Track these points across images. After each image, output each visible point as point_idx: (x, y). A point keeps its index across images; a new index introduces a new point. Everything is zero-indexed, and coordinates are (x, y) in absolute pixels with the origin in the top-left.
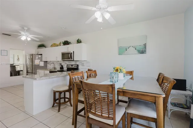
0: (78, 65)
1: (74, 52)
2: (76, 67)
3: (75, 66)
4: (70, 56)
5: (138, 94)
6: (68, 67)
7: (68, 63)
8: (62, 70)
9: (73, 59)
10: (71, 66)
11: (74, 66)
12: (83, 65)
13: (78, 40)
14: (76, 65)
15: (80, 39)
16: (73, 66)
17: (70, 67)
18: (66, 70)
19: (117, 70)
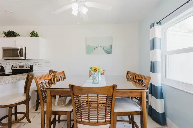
0: (31, 66)
1: (25, 47)
2: (29, 69)
3: (27, 67)
4: (19, 53)
5: (126, 92)
6: (13, 68)
7: (13, 62)
8: (3, 73)
9: (25, 58)
10: (20, 67)
11: (25, 66)
12: (39, 65)
13: (33, 32)
14: (30, 66)
15: (35, 31)
16: (23, 67)
17: (18, 68)
18: (11, 74)
19: (95, 70)
